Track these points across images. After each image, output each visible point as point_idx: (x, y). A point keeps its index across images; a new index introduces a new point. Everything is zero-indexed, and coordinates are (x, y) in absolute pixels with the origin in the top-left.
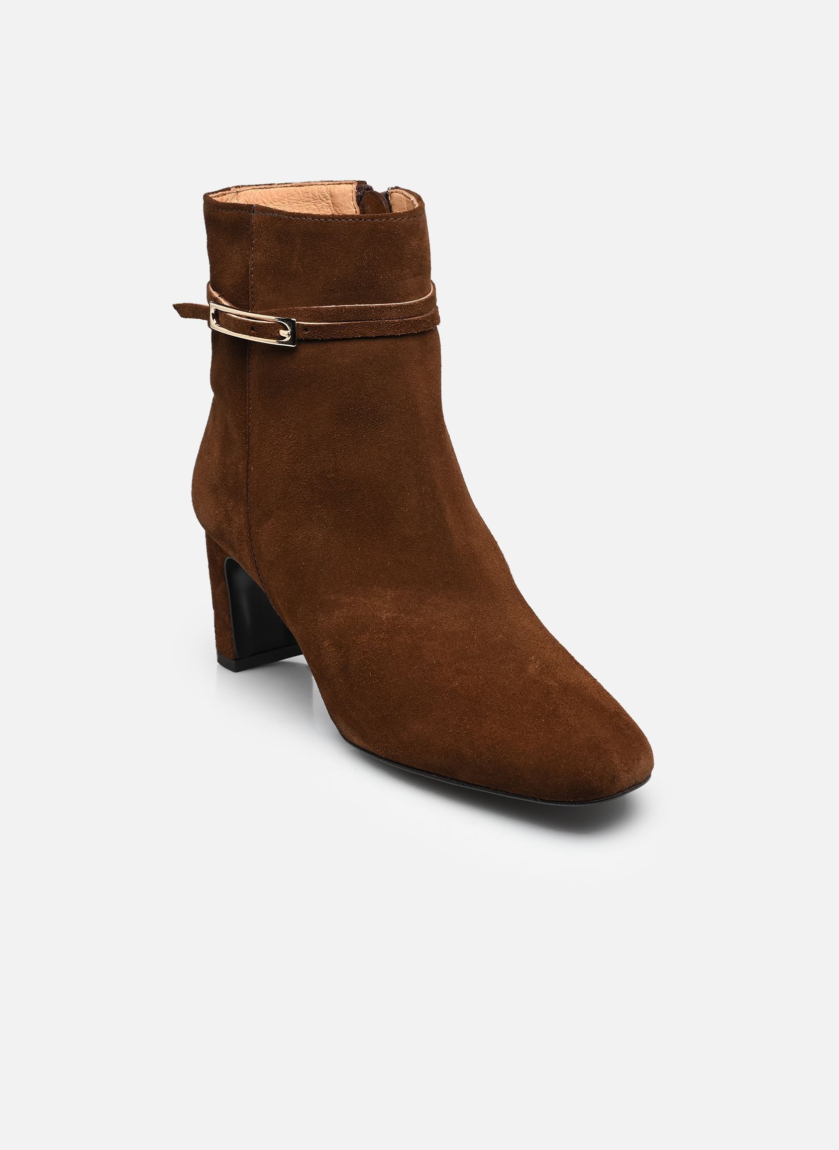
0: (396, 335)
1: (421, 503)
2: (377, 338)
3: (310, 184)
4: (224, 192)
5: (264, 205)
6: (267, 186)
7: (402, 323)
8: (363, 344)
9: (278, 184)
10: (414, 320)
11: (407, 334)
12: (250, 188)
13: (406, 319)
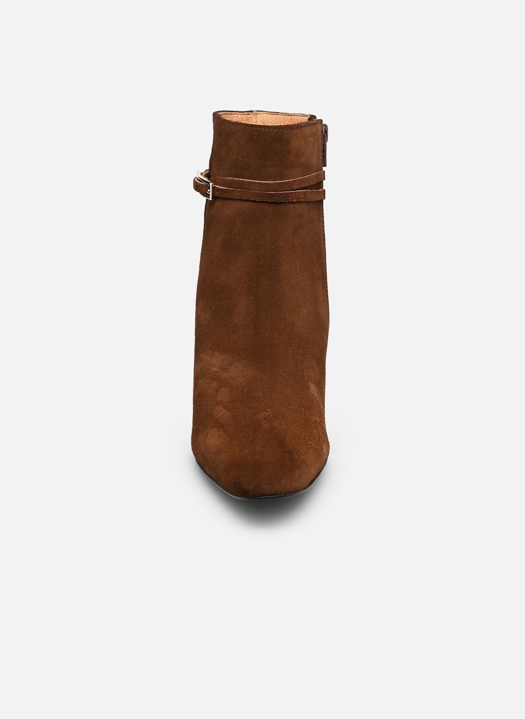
0: (256, 200)
1: (247, 305)
2: (246, 200)
3: (294, 115)
4: (248, 113)
5: (263, 124)
6: (275, 114)
7: (261, 194)
8: (240, 203)
9: (281, 113)
10: (269, 194)
11: (262, 201)
12: (265, 113)
13: (264, 192)
